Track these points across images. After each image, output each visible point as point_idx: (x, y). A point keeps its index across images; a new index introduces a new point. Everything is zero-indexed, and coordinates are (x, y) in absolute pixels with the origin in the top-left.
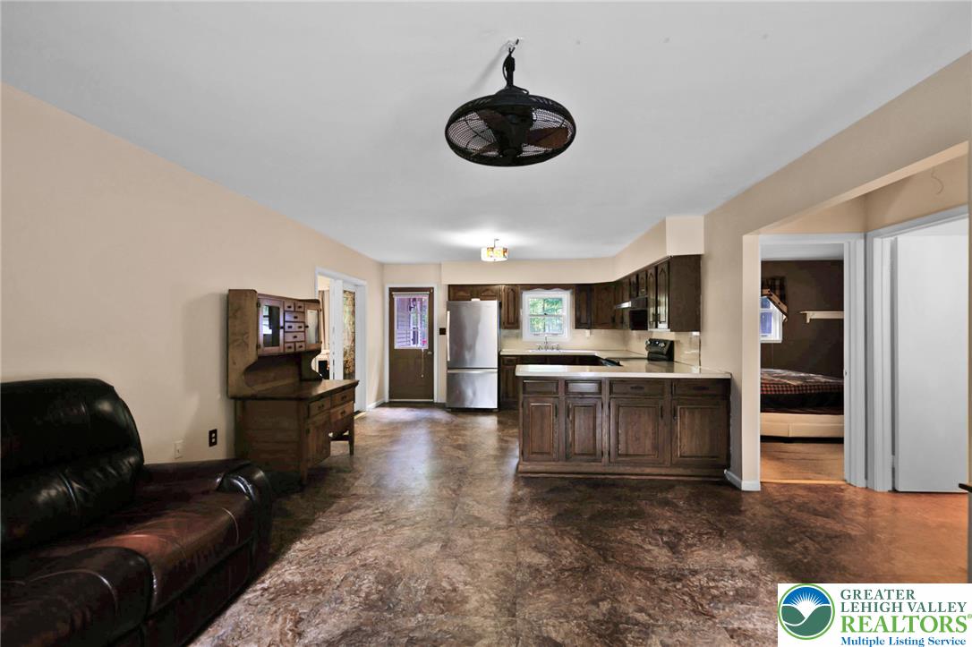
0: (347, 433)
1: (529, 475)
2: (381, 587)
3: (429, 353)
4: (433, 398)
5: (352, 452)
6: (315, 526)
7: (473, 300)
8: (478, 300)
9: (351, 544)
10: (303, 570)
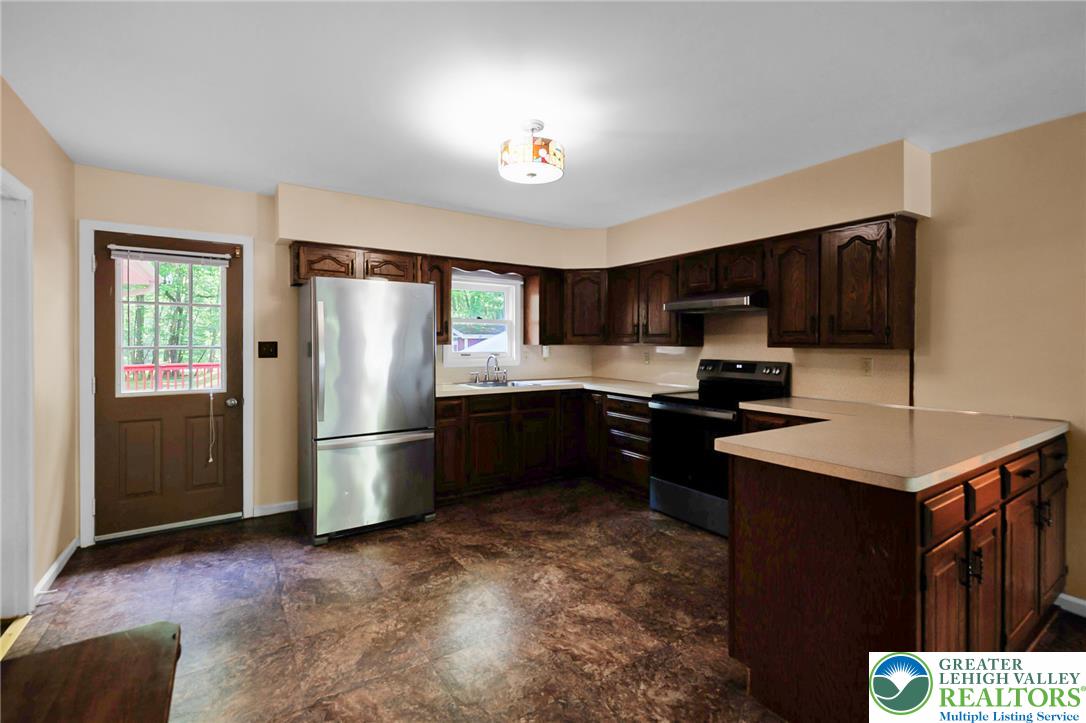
3: (232, 402)
4: (240, 510)
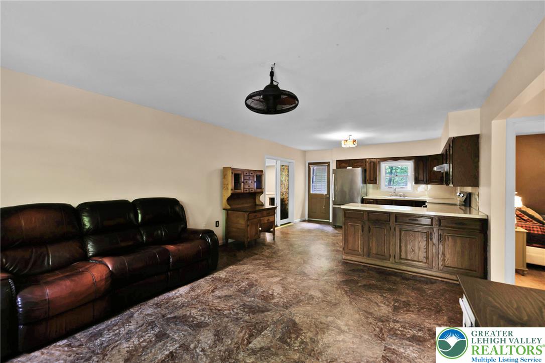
0: (272, 230)
1: (348, 261)
2: (247, 286)
3: (328, 196)
4: (329, 220)
5: (274, 239)
6: (241, 262)
7: (348, 168)
8: (351, 168)
9: (248, 271)
10: (227, 275)
